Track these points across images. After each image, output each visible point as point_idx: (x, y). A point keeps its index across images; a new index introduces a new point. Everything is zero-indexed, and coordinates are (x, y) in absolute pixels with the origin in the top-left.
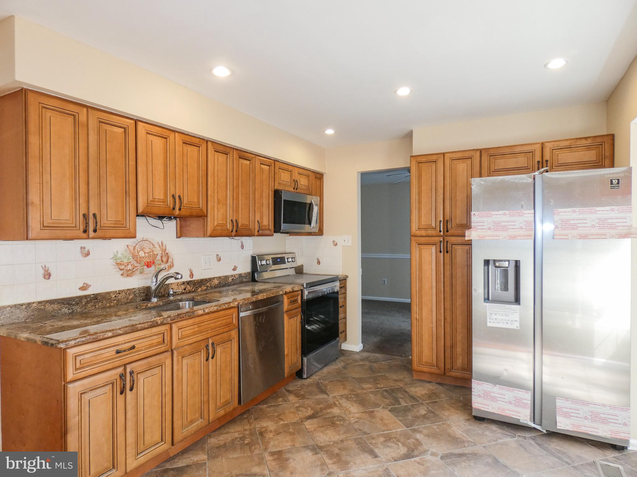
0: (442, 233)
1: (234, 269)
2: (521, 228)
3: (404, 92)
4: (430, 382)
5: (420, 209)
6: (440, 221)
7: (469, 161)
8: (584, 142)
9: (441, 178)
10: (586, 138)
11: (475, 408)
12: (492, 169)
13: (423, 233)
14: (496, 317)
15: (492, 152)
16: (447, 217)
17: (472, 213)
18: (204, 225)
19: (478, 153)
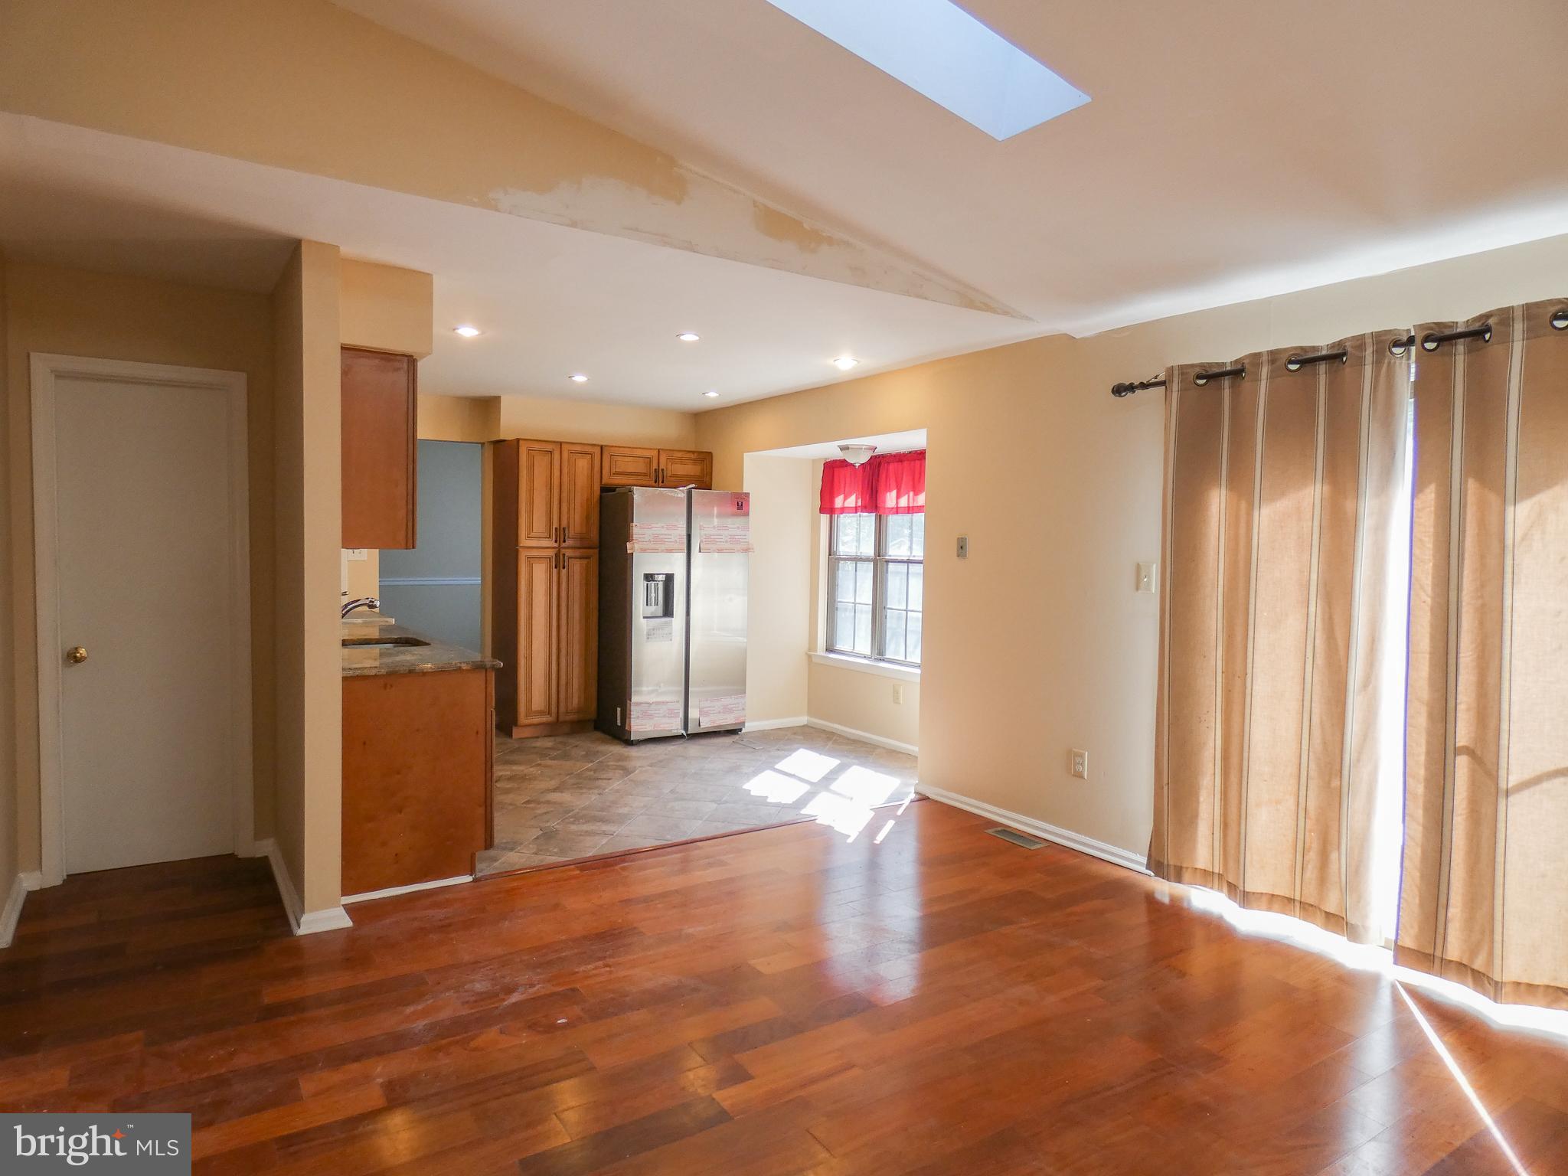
0: (557, 545)
2: (675, 542)
3: (580, 379)
4: (537, 737)
5: (531, 512)
6: (556, 529)
7: (589, 457)
8: (692, 456)
10: (693, 452)
11: (637, 732)
12: (613, 471)
13: (535, 543)
15: (613, 451)
16: (564, 524)
17: (633, 523)
19: (599, 448)
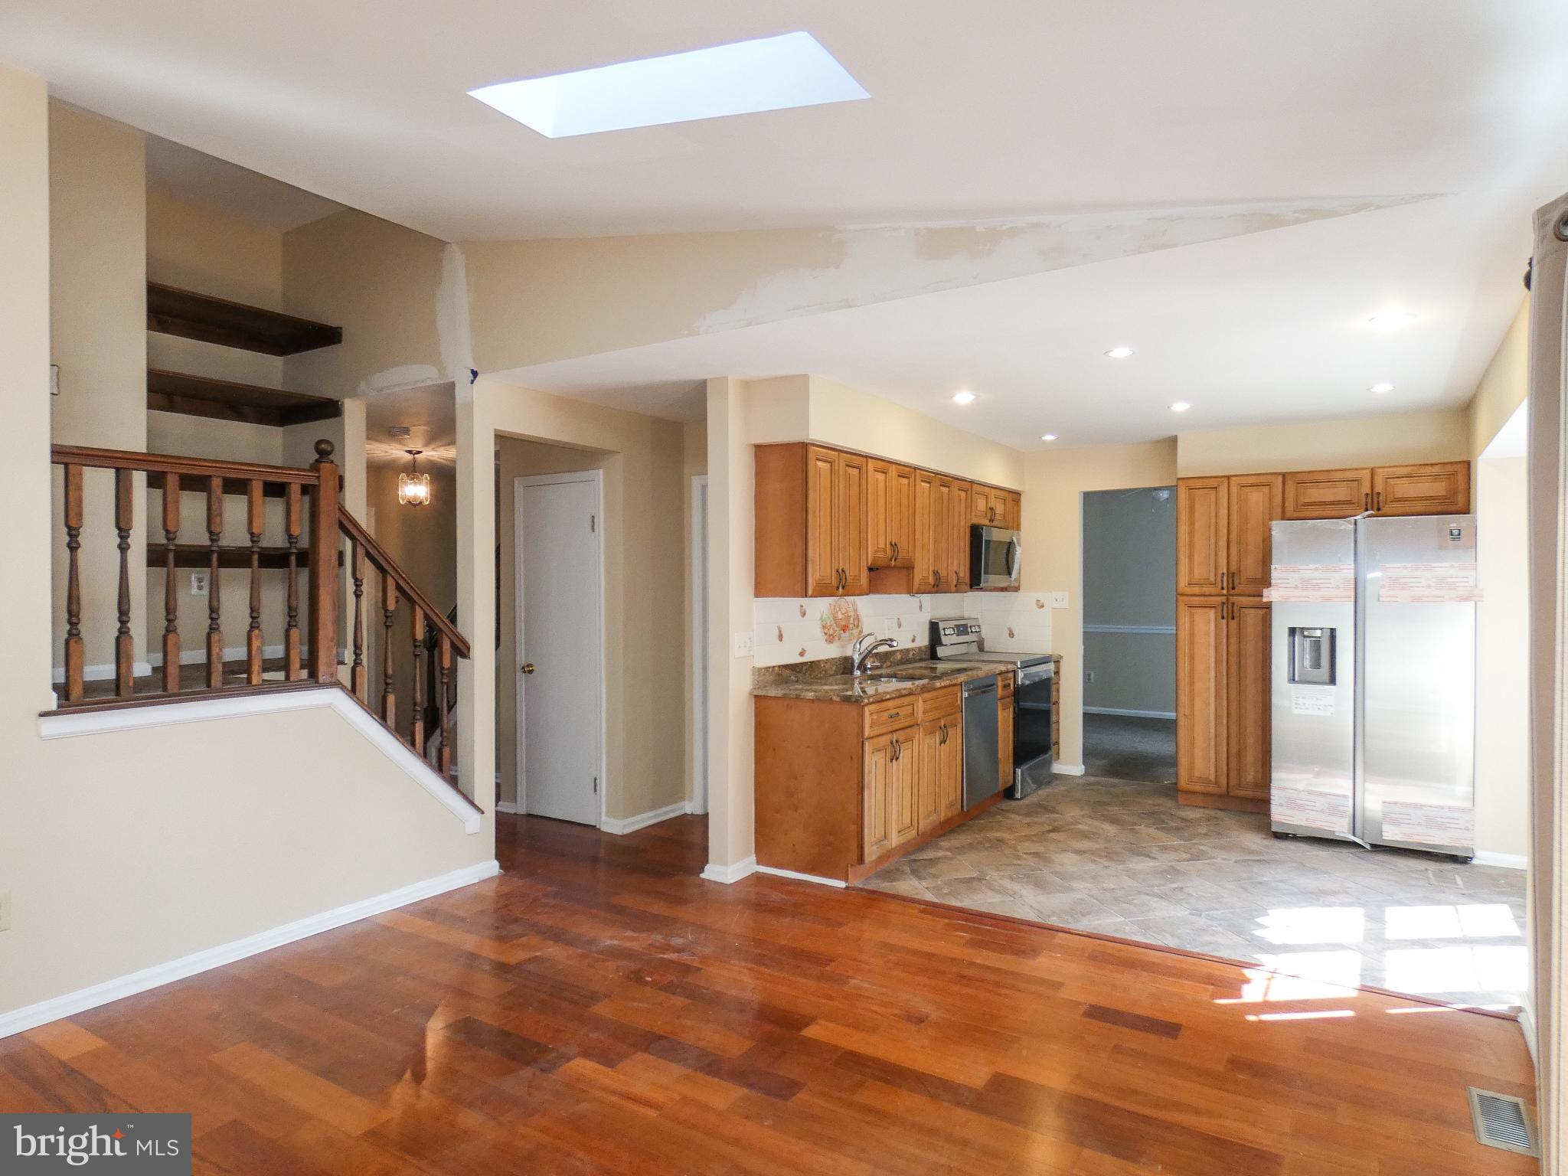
0: (1225, 592)
1: (913, 641)
2: (1338, 587)
3: (1181, 406)
4: (1205, 808)
5: (1191, 556)
6: (1223, 574)
7: (1266, 489)
8: (1429, 470)
9: (1224, 512)
10: (1432, 465)
11: (1276, 822)
12: (1301, 502)
13: (1196, 590)
14: (1304, 701)
15: (1300, 477)
16: (1233, 569)
17: (1273, 567)
18: (909, 580)
19: (1280, 478)
